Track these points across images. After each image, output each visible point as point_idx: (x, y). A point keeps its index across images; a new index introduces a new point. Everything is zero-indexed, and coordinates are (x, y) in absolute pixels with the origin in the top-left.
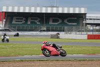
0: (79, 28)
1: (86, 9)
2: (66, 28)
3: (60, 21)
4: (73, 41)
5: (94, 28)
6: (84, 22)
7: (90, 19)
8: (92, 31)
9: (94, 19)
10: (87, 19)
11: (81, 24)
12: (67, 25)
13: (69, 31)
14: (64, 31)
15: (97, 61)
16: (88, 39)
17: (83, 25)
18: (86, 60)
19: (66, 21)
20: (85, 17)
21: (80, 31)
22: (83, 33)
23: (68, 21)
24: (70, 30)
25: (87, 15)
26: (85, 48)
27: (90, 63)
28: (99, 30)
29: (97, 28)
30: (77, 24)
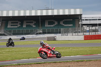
1: (82, 10)
2: (62, 29)
3: (56, 23)
4: (70, 42)
5: (91, 28)
6: (80, 23)
7: (86, 20)
8: (89, 31)
9: (90, 20)
10: (83, 20)
11: (77, 25)
12: (63, 27)
13: (65, 32)
14: (60, 33)
15: (94, 61)
16: (85, 39)
17: (79, 26)
18: (84, 61)
19: (61, 23)
20: (81, 18)
21: (77, 32)
22: (79, 34)
24: (67, 32)
25: (83, 16)
26: (83, 49)
27: (88, 63)
28: (95, 31)
29: (94, 28)
30: (73, 25)
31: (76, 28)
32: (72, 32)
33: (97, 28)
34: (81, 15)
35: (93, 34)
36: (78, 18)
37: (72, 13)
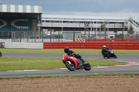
0: (31, 34)
1: (41, 7)
2: (13, 33)
3: (5, 24)
4: (24, 51)
5: (53, 33)
6: (39, 25)
7: (47, 21)
8: (50, 37)
9: (52, 21)
10: (43, 21)
11: (35, 29)
12: (15, 29)
13: (17, 37)
14: (10, 37)
15: (55, 77)
16: (44, 48)
17: (37, 30)
18: (41, 77)
19: (13, 24)
20: (40, 18)
21: (34, 38)
22: (37, 40)
23: (16, 24)
24: (20, 37)
25: (43, 16)
26: (41, 61)
27: (46, 80)
28: (59, 37)
29: (57, 33)
30: (30, 28)
31: (33, 32)
32: (27, 37)
33: (61, 33)
34: (40, 14)
35: (56, 40)
36: (36, 19)
37: (28, 10)
